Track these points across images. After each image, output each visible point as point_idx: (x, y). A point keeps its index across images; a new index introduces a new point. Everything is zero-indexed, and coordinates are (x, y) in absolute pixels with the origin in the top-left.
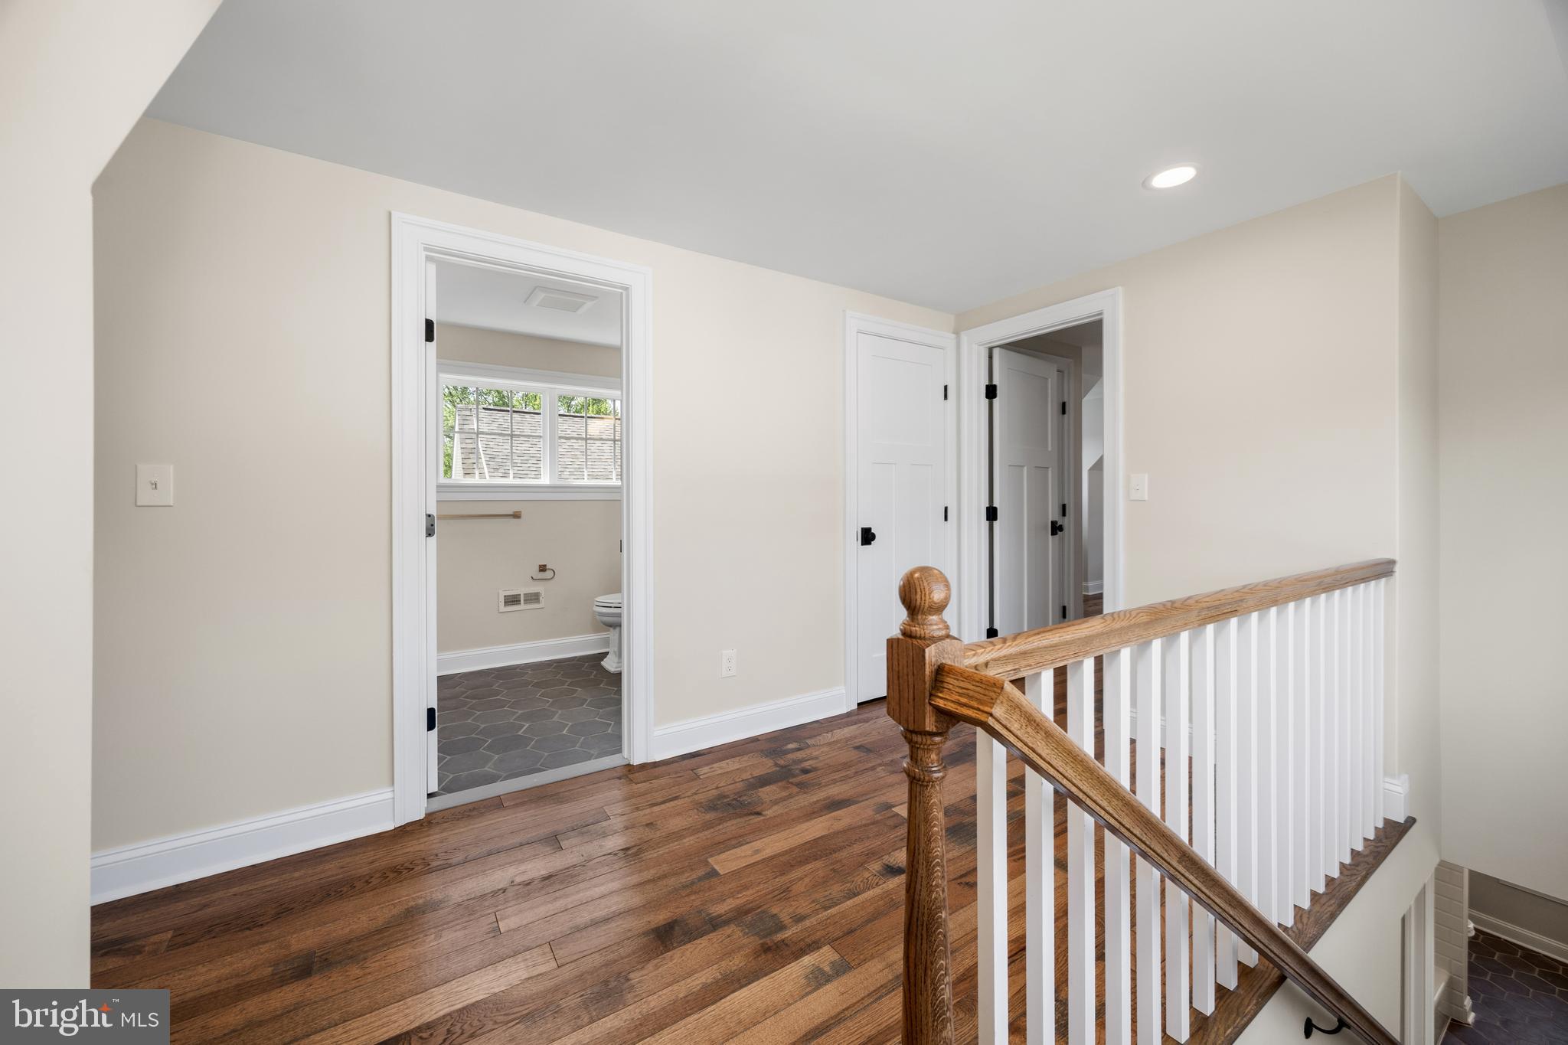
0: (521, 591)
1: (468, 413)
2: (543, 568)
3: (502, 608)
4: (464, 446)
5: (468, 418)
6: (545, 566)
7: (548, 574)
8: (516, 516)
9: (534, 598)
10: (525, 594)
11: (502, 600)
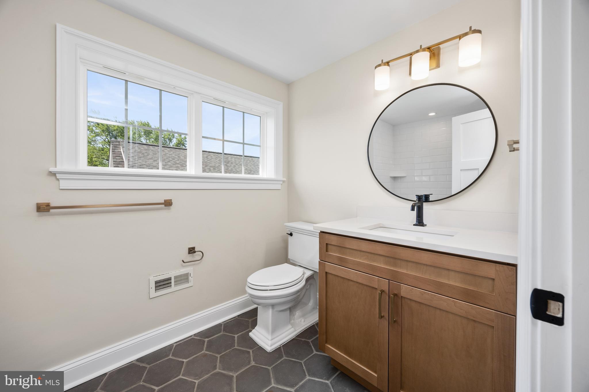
0: (172, 274)
1: (118, 144)
2: (192, 251)
3: (153, 293)
4: (115, 160)
5: (117, 146)
6: (194, 248)
7: (197, 256)
8: (168, 203)
9: (184, 278)
10: (176, 277)
11: (153, 285)
